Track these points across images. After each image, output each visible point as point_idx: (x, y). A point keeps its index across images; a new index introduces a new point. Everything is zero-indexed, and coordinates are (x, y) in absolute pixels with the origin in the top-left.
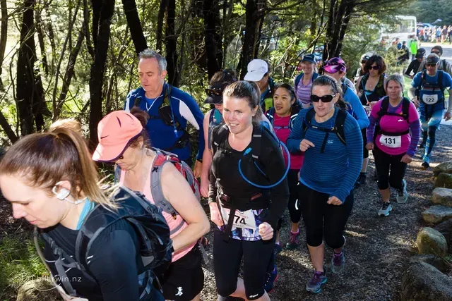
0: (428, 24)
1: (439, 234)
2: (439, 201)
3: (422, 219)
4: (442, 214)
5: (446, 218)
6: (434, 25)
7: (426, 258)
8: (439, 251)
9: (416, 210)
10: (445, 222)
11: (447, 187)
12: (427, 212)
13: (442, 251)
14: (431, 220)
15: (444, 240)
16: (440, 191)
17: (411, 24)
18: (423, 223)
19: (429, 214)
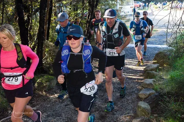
0: (139, 2)
1: (147, 104)
2: (146, 86)
3: (139, 97)
4: (148, 93)
5: (150, 95)
6: (141, 2)
7: (141, 119)
8: (147, 114)
9: (136, 92)
10: (149, 97)
11: (150, 78)
12: (141, 93)
13: (148, 114)
14: (143, 97)
15: (149, 107)
16: (146, 81)
17: (132, 2)
18: (139, 99)
19: (142, 94)
